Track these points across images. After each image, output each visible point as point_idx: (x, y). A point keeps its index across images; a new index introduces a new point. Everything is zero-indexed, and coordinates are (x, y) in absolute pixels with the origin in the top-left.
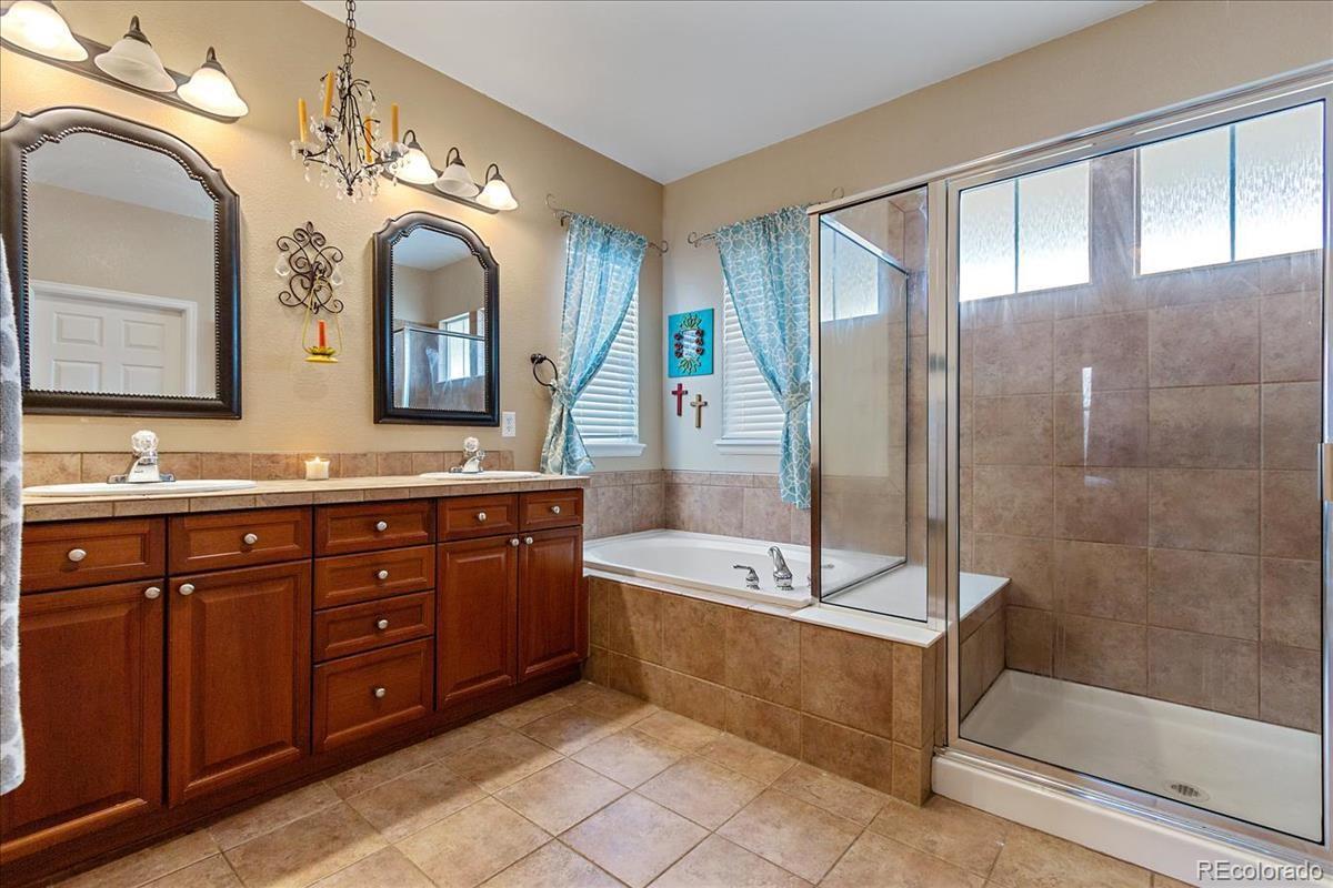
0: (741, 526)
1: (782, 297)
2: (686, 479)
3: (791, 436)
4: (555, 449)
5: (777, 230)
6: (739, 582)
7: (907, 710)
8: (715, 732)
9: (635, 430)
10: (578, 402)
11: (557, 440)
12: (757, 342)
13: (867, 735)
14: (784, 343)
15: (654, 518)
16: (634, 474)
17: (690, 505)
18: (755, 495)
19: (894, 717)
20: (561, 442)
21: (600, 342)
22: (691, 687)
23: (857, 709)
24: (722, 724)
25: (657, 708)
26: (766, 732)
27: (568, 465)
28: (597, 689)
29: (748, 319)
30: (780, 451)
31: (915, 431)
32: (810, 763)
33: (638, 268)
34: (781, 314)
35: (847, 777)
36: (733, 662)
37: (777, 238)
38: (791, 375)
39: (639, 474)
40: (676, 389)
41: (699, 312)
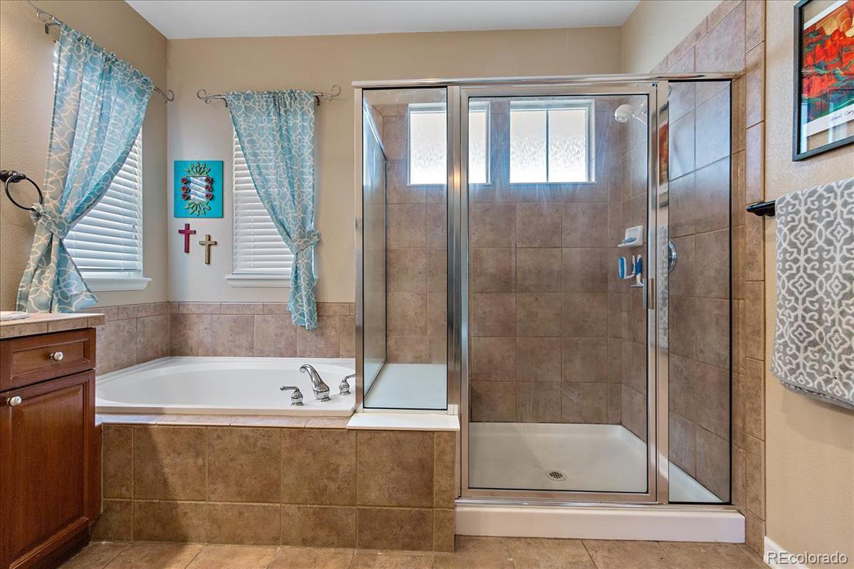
0: (251, 347)
1: (291, 160)
2: (194, 310)
4: (40, 282)
5: (285, 106)
6: (285, 402)
7: (445, 482)
8: (270, 550)
9: (139, 265)
10: (70, 232)
11: (43, 272)
12: (268, 195)
13: (414, 509)
14: (294, 198)
15: (160, 348)
16: (137, 307)
17: (198, 332)
18: (265, 320)
19: (435, 489)
20: (50, 274)
21: (101, 172)
22: (241, 513)
23: (406, 491)
24: (278, 539)
25: (200, 546)
26: (322, 534)
27: (59, 300)
28: (115, 547)
29: (260, 174)
30: (291, 284)
32: (366, 547)
33: (144, 107)
34: (290, 174)
35: (397, 549)
36: (289, 478)
37: (286, 112)
38: (300, 224)
39: (144, 307)
40: (184, 229)
41: (210, 162)
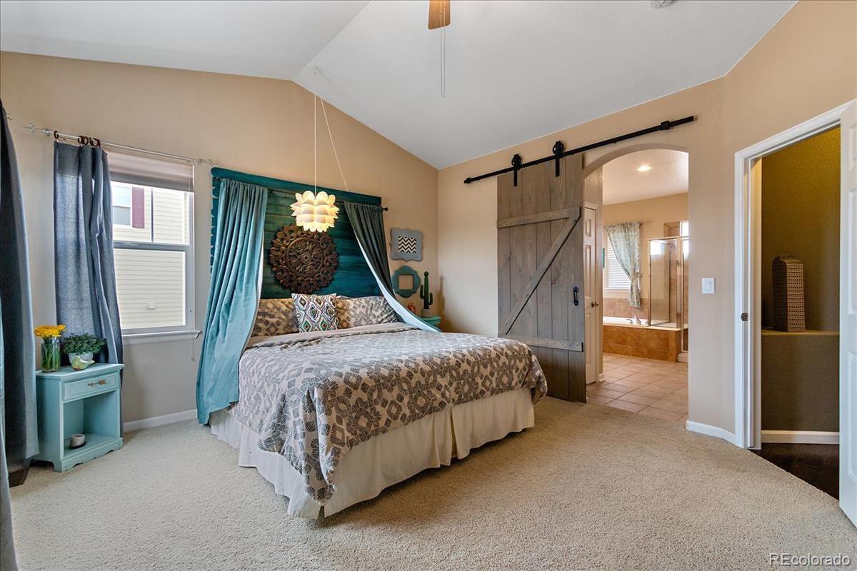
0: (614, 314)
1: (630, 248)
3: (633, 288)
7: (672, 344)
13: (664, 351)
14: (631, 261)
19: (670, 347)
23: (661, 345)
29: (618, 252)
30: (629, 291)
31: (672, 287)
34: (630, 253)
37: (628, 230)
38: (633, 270)
